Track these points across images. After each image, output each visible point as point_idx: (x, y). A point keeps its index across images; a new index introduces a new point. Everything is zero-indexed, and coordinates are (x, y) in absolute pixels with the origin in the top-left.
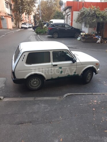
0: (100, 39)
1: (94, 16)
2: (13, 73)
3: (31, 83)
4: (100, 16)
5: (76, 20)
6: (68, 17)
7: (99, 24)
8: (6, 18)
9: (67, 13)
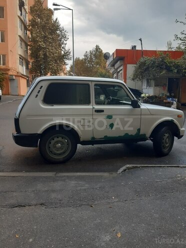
0: (175, 103)
1: (162, 65)
2: (17, 121)
3: (51, 145)
4: (171, 65)
5: (132, 77)
6: (119, 74)
7: (171, 80)
8: (17, 78)
9: (118, 68)
